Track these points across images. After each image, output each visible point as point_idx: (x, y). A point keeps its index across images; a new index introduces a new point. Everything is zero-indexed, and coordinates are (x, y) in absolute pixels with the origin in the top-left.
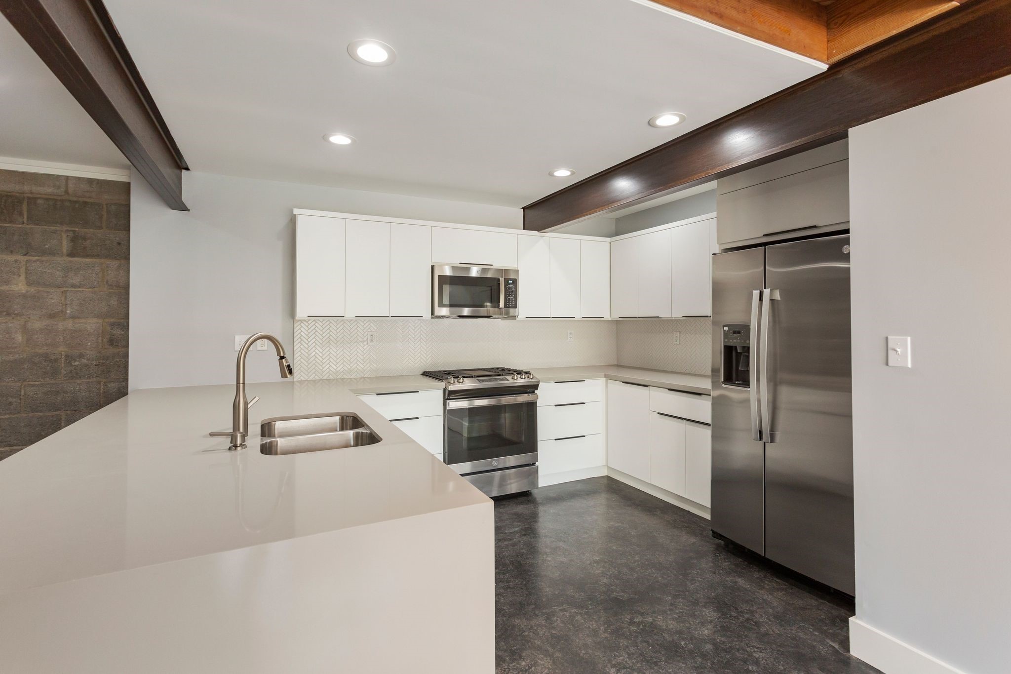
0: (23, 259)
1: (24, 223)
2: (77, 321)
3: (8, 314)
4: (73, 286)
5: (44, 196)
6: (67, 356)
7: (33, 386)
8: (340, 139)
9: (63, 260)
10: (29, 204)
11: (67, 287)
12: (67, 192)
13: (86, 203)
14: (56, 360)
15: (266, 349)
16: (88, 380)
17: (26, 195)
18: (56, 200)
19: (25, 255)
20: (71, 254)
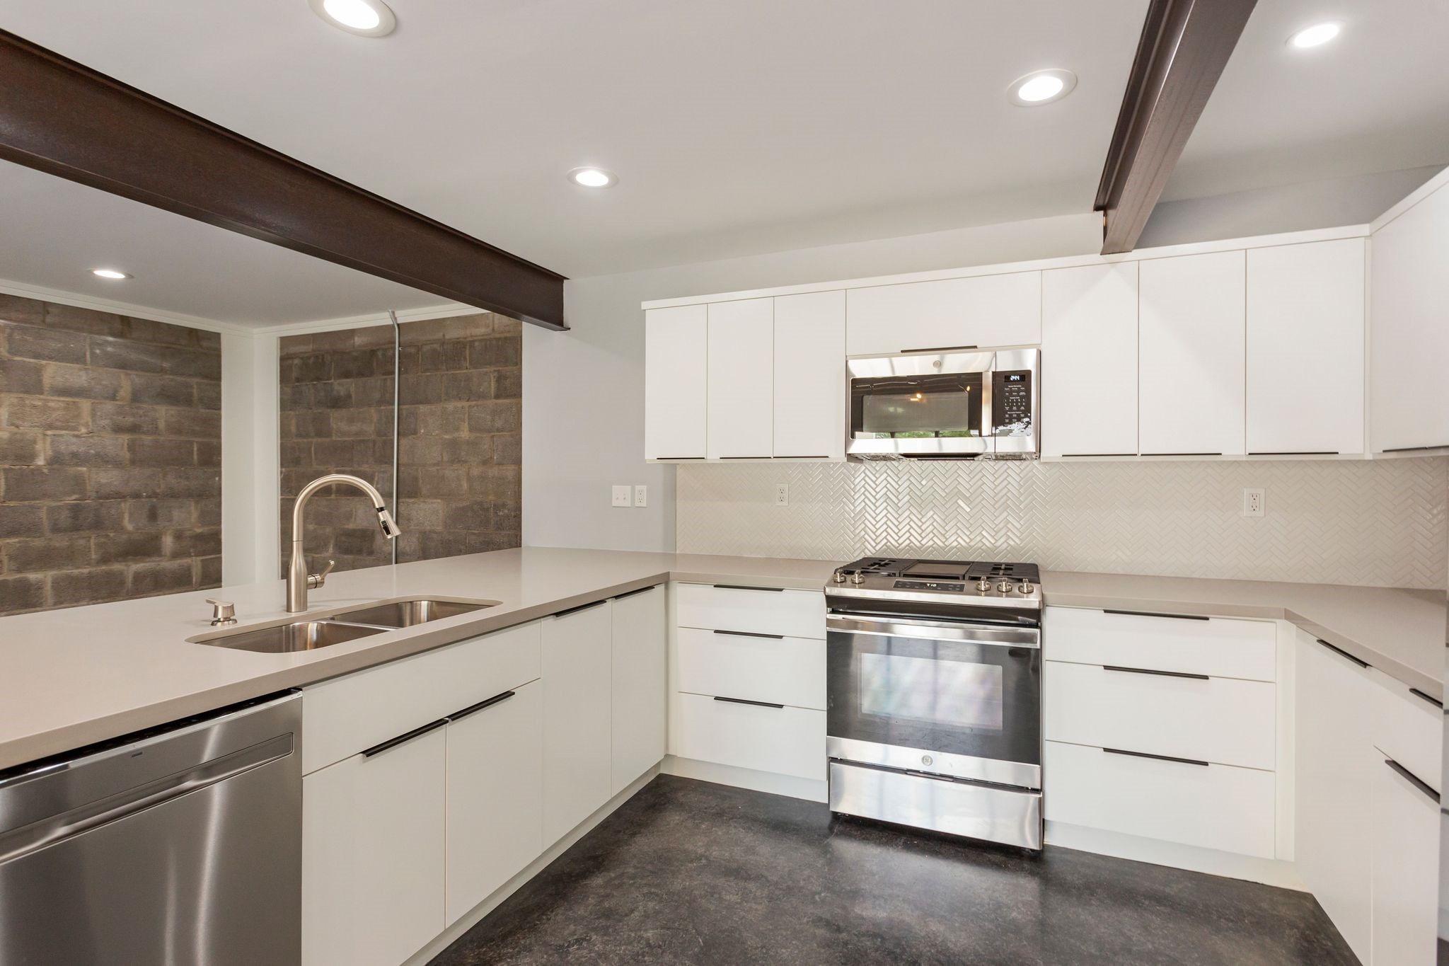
0: (466, 404)
1: (467, 368)
2: (501, 467)
3: (459, 461)
4: (498, 430)
5: (480, 338)
6: (495, 505)
7: (474, 534)
8: (592, 178)
9: (491, 403)
10: (470, 347)
11: (494, 432)
12: (493, 329)
13: (506, 338)
14: (487, 510)
15: (645, 506)
16: (508, 532)
17: (468, 339)
18: (485, 340)
19: (468, 400)
20: (497, 397)
